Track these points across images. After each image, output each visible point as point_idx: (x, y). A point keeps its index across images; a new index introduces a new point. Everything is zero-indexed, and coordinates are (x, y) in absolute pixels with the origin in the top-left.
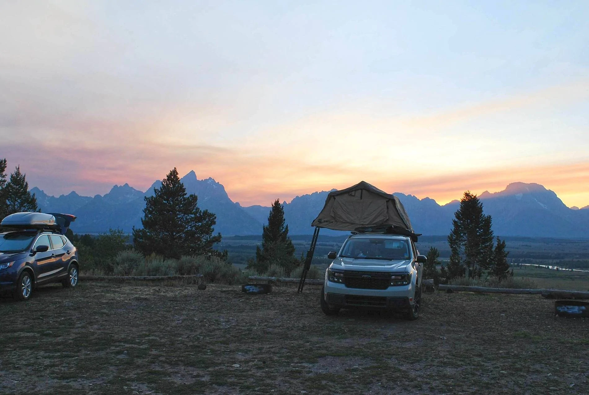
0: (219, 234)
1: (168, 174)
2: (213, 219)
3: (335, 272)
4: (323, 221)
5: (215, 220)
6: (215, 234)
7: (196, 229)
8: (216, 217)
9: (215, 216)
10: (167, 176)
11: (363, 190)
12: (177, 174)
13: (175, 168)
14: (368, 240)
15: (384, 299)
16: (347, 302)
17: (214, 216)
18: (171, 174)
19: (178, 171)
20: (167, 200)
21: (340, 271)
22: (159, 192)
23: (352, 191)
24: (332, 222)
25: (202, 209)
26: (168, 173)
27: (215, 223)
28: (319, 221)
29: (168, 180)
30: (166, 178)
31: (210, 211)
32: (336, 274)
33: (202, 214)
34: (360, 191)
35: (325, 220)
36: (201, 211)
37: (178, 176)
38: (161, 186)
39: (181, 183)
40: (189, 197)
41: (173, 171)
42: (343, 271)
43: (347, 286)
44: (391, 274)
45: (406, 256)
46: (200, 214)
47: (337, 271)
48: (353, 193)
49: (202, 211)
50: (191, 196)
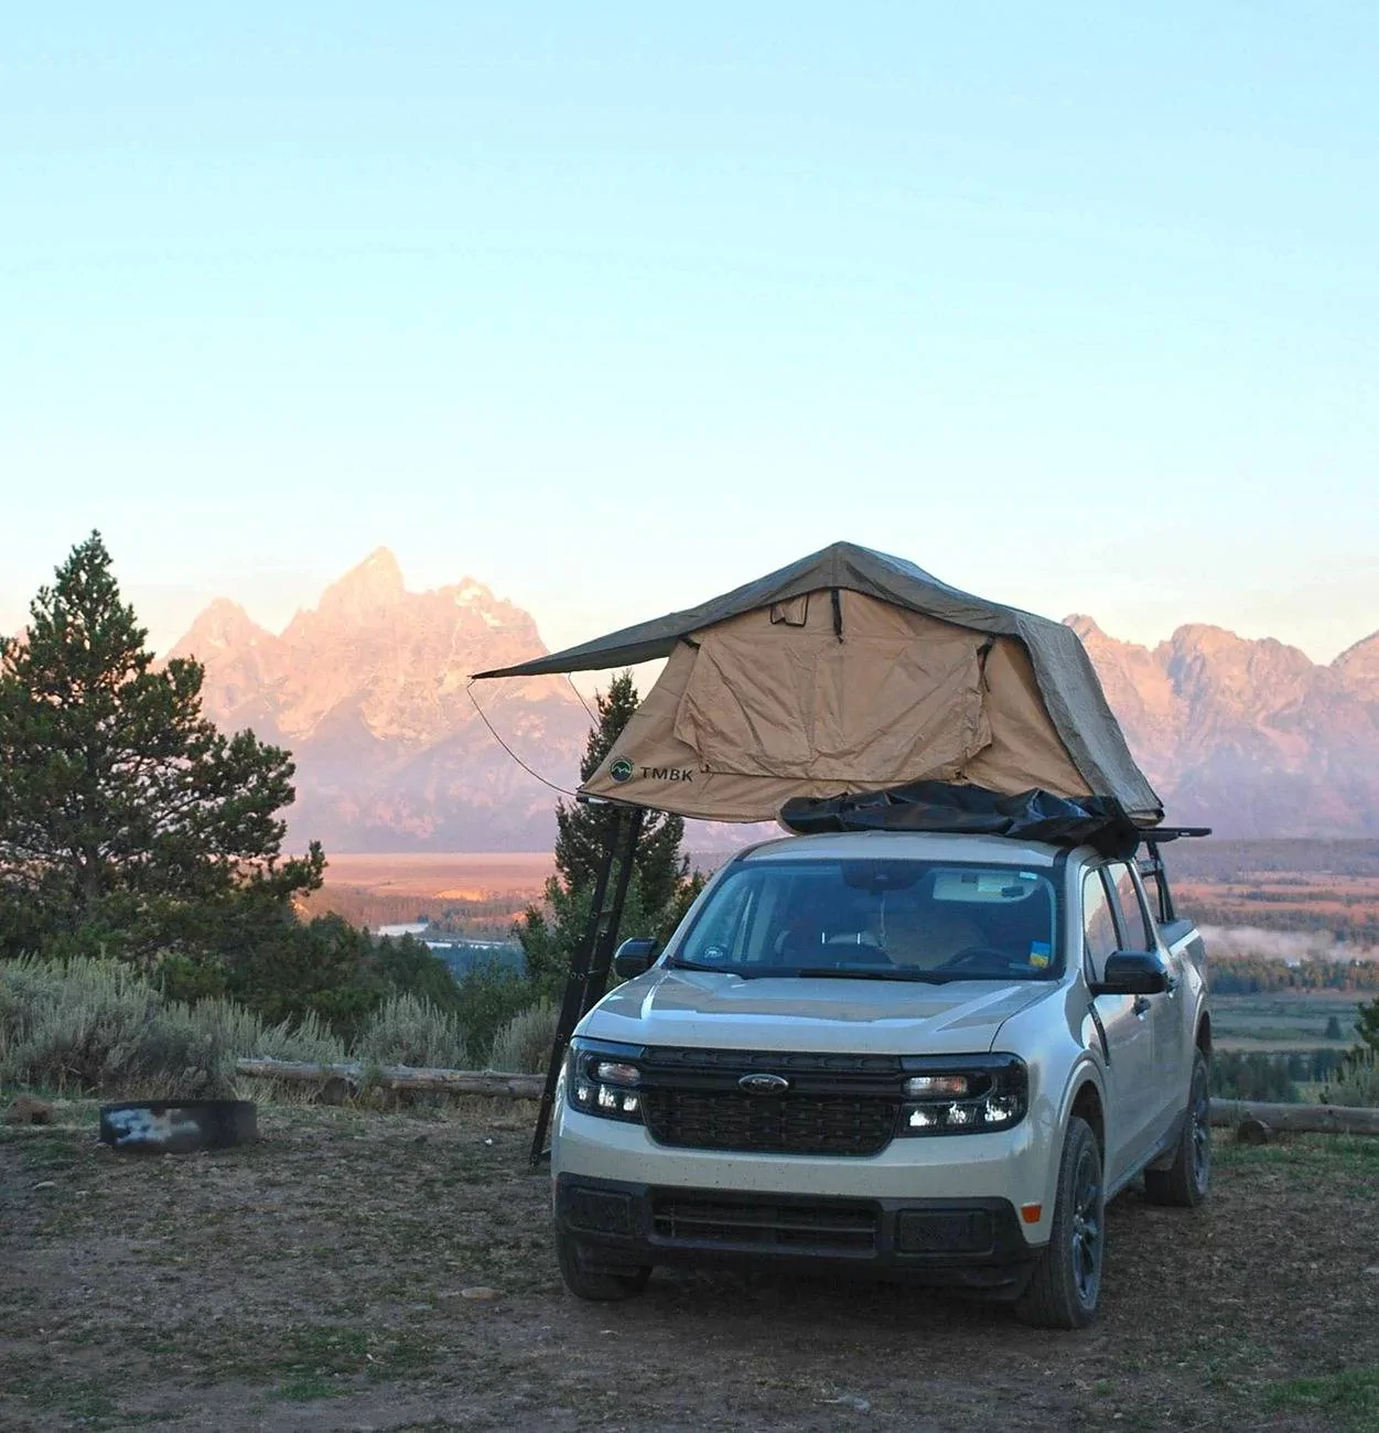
0: (316, 847)
1: (61, 566)
2: (283, 775)
3: (599, 1059)
4: (636, 770)
5: (290, 782)
6: (292, 850)
7: (199, 827)
8: (292, 768)
9: (290, 760)
10: (59, 575)
11: (841, 592)
12: (107, 559)
13: (95, 533)
14: (839, 868)
15: (864, 1209)
16: (662, 1229)
17: (284, 760)
18: (76, 564)
19: (109, 545)
20: (64, 690)
21: (621, 1053)
22: (23, 650)
23: (792, 599)
24: (686, 776)
25: (228, 729)
26: (62, 560)
27: (290, 796)
28: (615, 774)
29: (62, 590)
30: (54, 582)
31: (264, 739)
32: (605, 1069)
33: (226, 754)
34: (828, 597)
35: (652, 763)
36: (222, 738)
37: (106, 569)
38: (33, 623)
39: (124, 605)
40: (165, 673)
41: (88, 548)
42: (638, 1054)
43: (665, 1135)
44: (907, 1065)
45: (1039, 959)
46: (217, 755)
47: (609, 1051)
48: (795, 612)
49: (230, 740)
50: (176, 665)
